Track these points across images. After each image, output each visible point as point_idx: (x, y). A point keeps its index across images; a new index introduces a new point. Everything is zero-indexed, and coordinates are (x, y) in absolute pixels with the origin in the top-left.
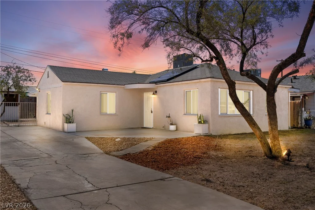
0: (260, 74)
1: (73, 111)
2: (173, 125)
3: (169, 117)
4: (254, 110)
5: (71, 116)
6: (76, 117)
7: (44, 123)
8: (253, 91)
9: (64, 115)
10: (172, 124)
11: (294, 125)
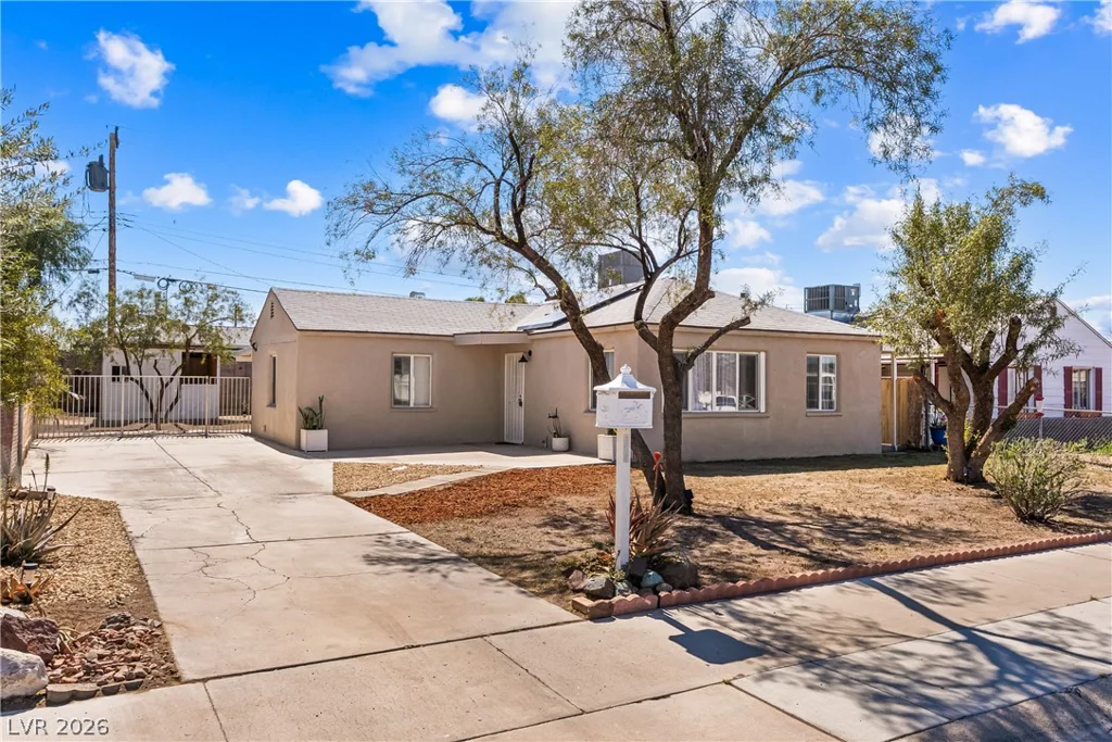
0: (858, 297)
1: (321, 401)
2: (559, 436)
3: (556, 417)
4: (771, 401)
5: (318, 412)
6: (330, 415)
7: (262, 429)
8: (766, 352)
9: (300, 409)
10: (557, 435)
11: (909, 442)
